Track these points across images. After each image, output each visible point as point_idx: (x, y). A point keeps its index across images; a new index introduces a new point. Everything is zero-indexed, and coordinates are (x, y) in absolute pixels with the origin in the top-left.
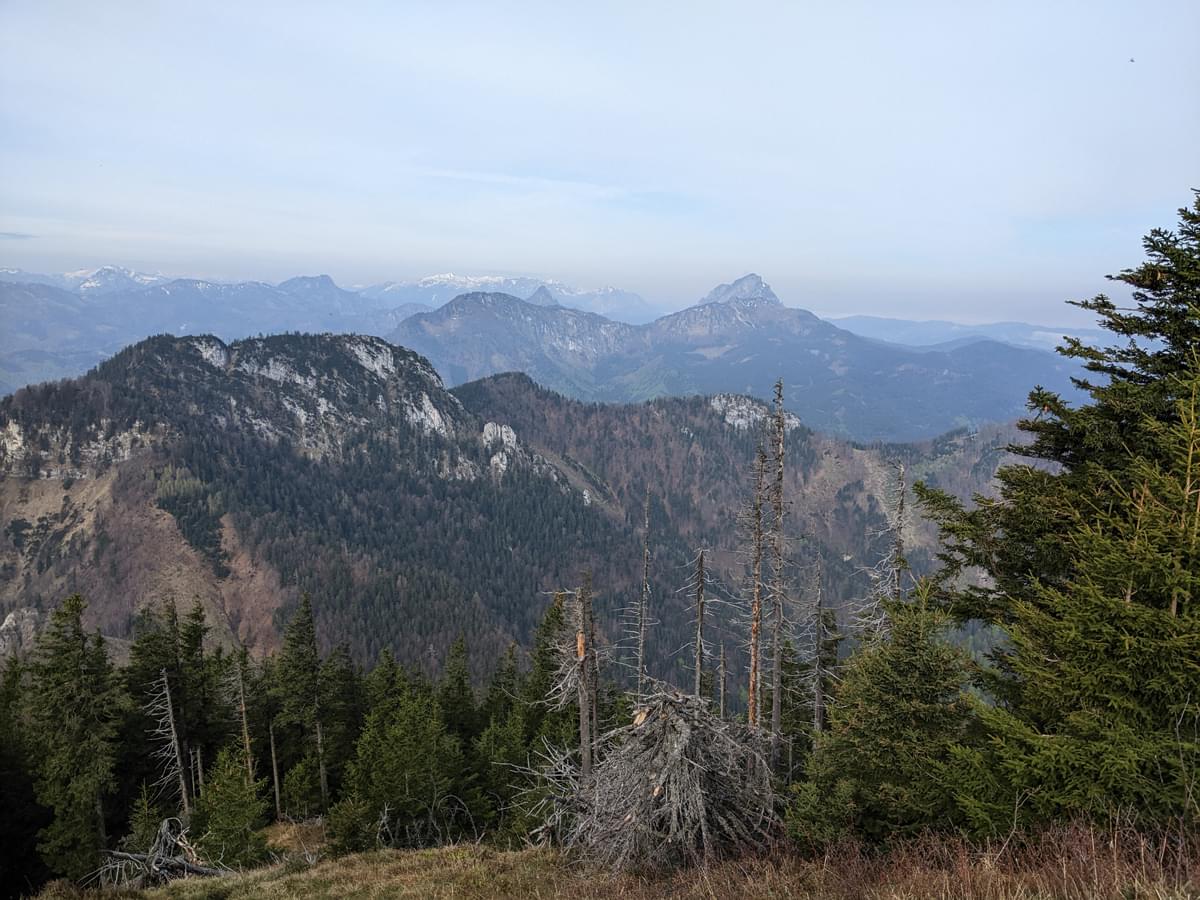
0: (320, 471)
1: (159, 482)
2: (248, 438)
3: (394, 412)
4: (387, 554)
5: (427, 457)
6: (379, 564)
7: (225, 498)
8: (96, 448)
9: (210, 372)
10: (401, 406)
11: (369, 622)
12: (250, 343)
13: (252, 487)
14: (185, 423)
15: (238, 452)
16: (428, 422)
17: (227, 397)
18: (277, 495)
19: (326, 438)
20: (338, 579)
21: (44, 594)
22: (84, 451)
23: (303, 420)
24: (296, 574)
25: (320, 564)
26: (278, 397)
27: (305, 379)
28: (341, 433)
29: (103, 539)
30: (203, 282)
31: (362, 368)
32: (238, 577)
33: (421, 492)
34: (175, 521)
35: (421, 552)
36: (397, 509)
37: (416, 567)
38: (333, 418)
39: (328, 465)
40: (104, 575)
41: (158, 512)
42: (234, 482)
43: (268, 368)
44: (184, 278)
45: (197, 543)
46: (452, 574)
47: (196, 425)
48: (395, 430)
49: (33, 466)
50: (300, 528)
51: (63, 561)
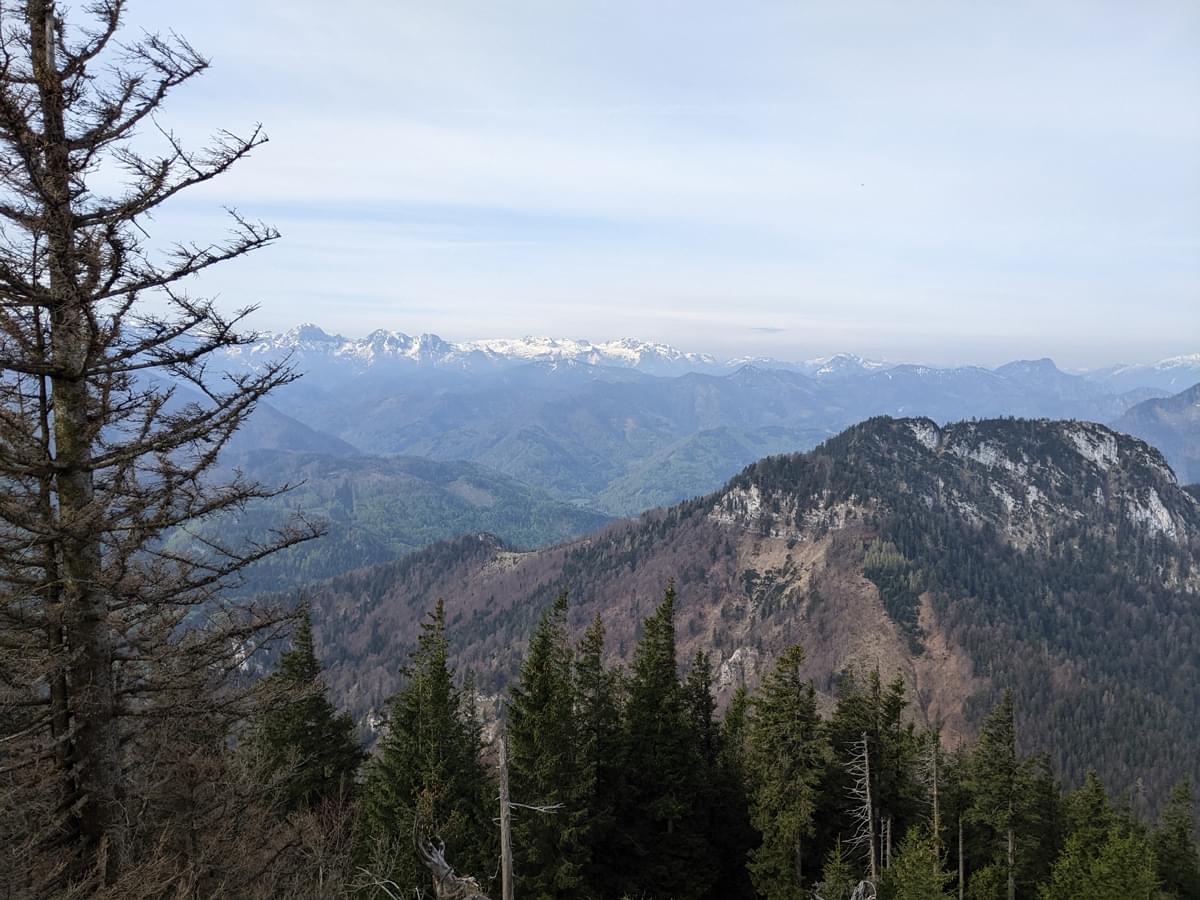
0: (1025, 562)
1: (867, 553)
2: (952, 521)
3: (1114, 507)
4: (1094, 664)
5: (1150, 563)
6: (1083, 674)
7: (926, 577)
8: (816, 515)
9: (922, 452)
10: (1122, 502)
11: (1066, 735)
12: (963, 426)
13: (953, 569)
14: (895, 500)
15: (942, 531)
16: (1154, 522)
17: (935, 478)
18: (977, 580)
19: (1033, 528)
20: (1035, 679)
21: (764, 638)
22: (807, 517)
23: (1010, 507)
24: (990, 666)
25: (1016, 660)
26: (985, 482)
27: (1016, 466)
28: (1051, 524)
29: (815, 597)
30: (923, 367)
31: (1080, 457)
32: (931, 658)
33: (1139, 601)
34: (877, 592)
35: (1135, 669)
36: (1109, 616)
37: (1127, 686)
38: (1042, 508)
39: (1033, 557)
40: (814, 630)
41: (864, 580)
42: (936, 562)
43: (979, 452)
44: (906, 363)
45: (895, 616)
46: (1173, 702)
47: (905, 503)
48: (1113, 527)
49: (766, 525)
50: (998, 618)
51: (781, 611)
